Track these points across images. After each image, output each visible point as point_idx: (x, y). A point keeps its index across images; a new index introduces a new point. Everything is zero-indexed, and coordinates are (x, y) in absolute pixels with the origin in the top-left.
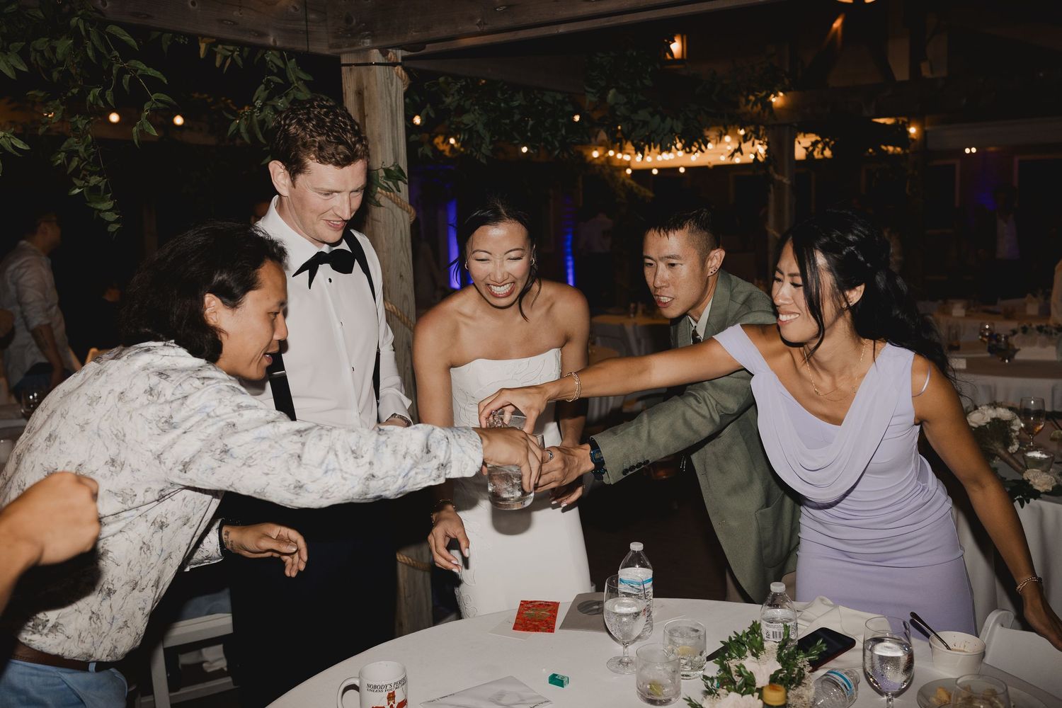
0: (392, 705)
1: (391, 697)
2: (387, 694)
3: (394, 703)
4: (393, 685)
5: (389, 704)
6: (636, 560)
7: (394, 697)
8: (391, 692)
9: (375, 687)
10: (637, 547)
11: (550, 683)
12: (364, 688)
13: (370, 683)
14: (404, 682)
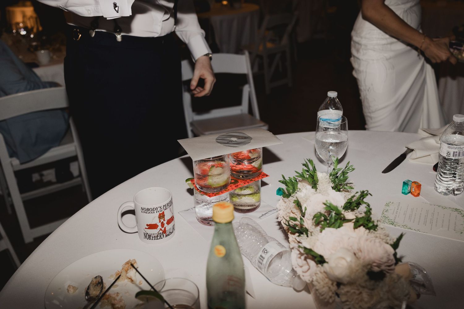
0: (163, 222)
1: (162, 216)
2: (158, 214)
3: (164, 220)
4: (162, 208)
5: (160, 222)
6: (332, 104)
7: (164, 216)
8: (161, 212)
9: (148, 209)
10: (332, 94)
11: (277, 194)
12: (138, 211)
13: (144, 206)
14: (171, 203)
